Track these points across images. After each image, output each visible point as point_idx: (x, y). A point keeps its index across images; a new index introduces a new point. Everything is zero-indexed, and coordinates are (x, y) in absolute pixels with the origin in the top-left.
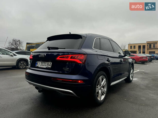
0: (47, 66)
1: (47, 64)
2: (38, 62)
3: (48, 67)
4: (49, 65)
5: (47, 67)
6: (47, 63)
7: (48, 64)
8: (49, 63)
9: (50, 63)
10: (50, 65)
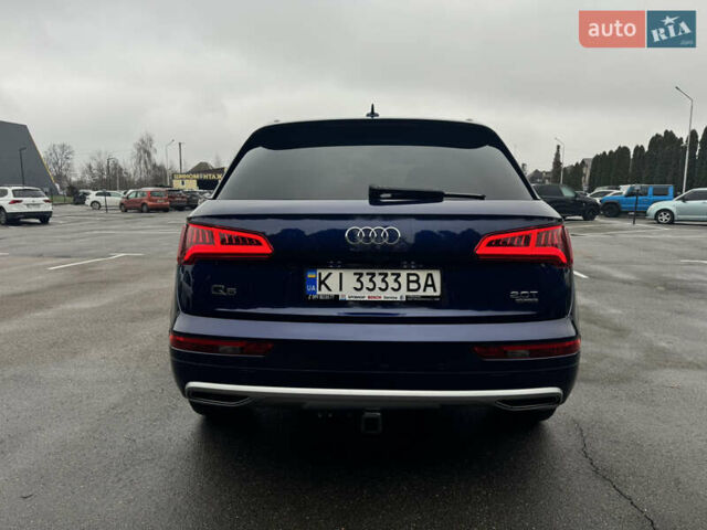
0: (409, 290)
1: (403, 280)
2: (324, 273)
3: (421, 293)
4: (426, 285)
5: (411, 294)
6: (404, 274)
7: (417, 282)
8: (423, 275)
9: (431, 275)
10: (433, 285)
